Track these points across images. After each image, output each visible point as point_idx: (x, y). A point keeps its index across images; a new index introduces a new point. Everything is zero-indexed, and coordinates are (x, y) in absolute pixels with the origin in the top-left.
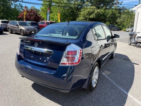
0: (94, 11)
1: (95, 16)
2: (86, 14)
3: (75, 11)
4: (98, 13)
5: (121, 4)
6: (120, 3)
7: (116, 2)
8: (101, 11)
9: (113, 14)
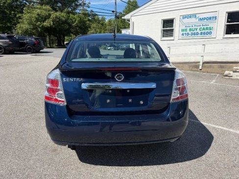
0: (50, 15)
1: (53, 24)
2: (34, 20)
3: (8, 12)
4: (56, 17)
5: (89, 7)
6: (86, 5)
7: (81, 2)
8: (61, 15)
9: (82, 22)
